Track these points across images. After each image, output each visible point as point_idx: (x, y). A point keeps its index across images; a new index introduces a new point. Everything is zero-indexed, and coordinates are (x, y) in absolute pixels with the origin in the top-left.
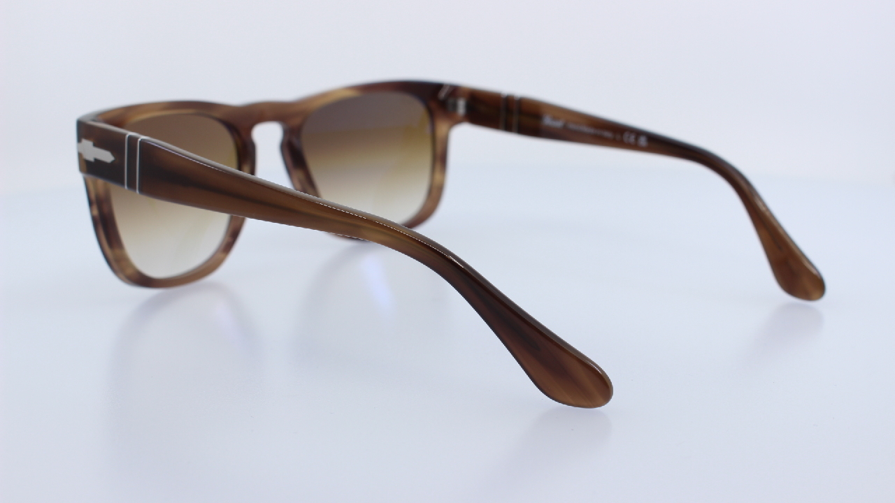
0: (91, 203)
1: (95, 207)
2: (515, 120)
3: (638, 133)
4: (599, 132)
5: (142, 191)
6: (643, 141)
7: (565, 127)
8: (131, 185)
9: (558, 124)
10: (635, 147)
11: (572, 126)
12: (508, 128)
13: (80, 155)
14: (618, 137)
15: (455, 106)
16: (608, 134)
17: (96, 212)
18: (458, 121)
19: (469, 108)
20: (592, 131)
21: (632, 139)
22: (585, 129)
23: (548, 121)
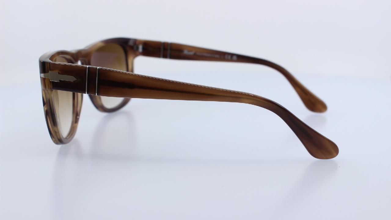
1: (46, 105)
2: (169, 52)
3: (232, 55)
4: (213, 55)
5: (99, 94)
6: (235, 58)
7: (195, 54)
9: (192, 53)
10: (231, 60)
11: (198, 54)
12: (165, 56)
14: (222, 57)
15: (138, 48)
16: (217, 56)
17: (46, 108)
19: (144, 49)
20: (209, 55)
21: (229, 57)
22: (205, 54)
23: (186, 52)
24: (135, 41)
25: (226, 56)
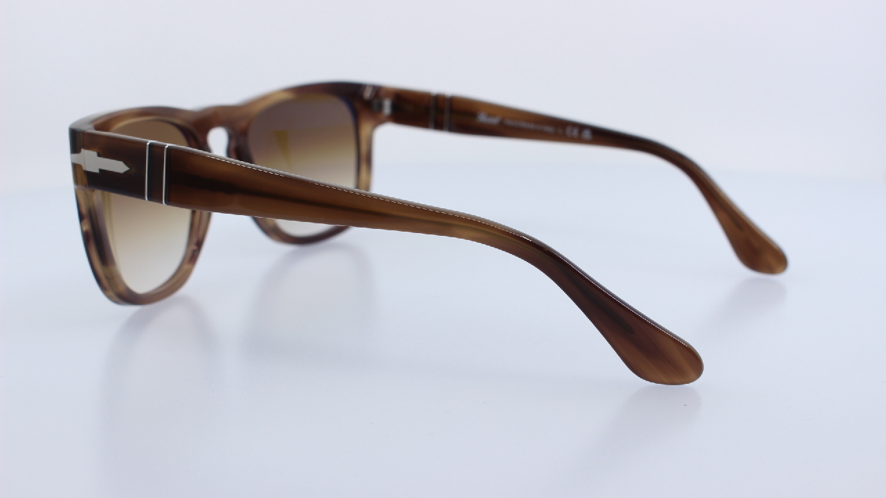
0: (81, 217)
1: (86, 221)
2: (446, 117)
3: (582, 127)
4: (539, 127)
5: (170, 201)
6: (587, 134)
7: (502, 124)
8: (155, 196)
9: (494, 121)
10: (579, 140)
11: (509, 122)
12: (439, 126)
13: (76, 167)
14: (560, 131)
15: (380, 107)
16: (549, 129)
17: (87, 227)
18: (380, 122)
19: (395, 107)
20: (531, 126)
21: (575, 132)
22: (524, 125)
23: (483, 118)
24: (378, 91)
25: (568, 130)
